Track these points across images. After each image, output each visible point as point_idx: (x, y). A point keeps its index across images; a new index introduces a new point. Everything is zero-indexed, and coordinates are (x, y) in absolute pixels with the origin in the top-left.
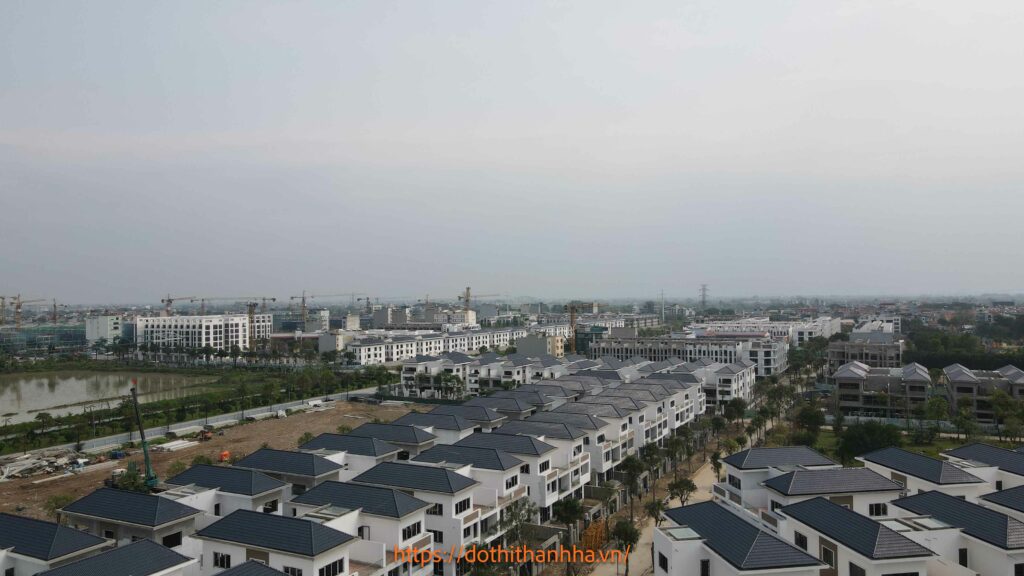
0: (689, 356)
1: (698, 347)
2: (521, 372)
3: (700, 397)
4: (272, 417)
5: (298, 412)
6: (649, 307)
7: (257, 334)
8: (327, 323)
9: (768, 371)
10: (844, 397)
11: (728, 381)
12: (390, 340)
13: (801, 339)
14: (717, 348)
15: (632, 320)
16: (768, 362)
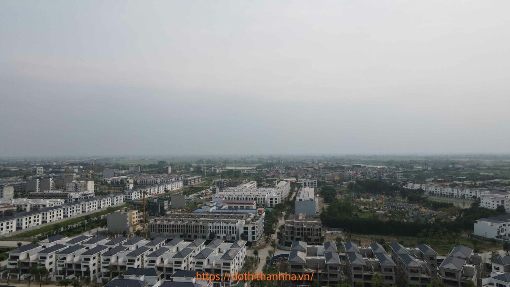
6: (198, 171)
9: (253, 238)
15: (187, 181)
16: (253, 233)
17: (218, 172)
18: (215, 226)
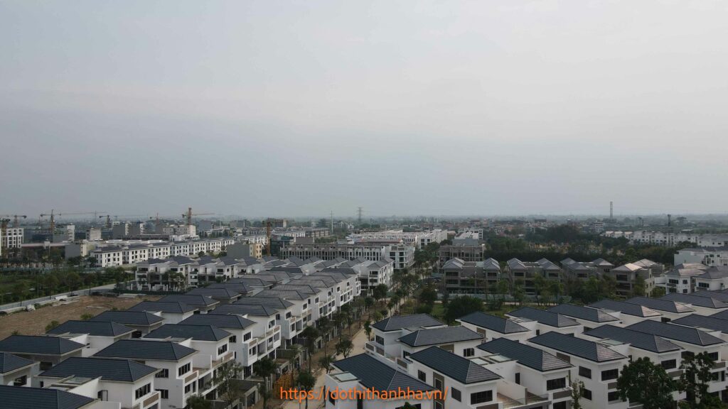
0: (349, 256)
1: (356, 249)
2: (230, 270)
3: (357, 284)
4: (22, 310)
5: (46, 305)
6: (322, 223)
7: (8, 245)
8: (73, 235)
9: (402, 265)
10: (449, 281)
11: (376, 273)
12: (127, 248)
13: (423, 244)
14: (368, 250)
15: (311, 232)
16: (401, 259)
17: (349, 227)
18: (357, 253)
